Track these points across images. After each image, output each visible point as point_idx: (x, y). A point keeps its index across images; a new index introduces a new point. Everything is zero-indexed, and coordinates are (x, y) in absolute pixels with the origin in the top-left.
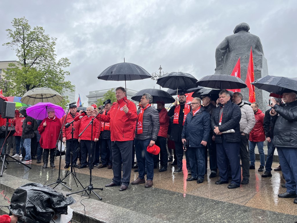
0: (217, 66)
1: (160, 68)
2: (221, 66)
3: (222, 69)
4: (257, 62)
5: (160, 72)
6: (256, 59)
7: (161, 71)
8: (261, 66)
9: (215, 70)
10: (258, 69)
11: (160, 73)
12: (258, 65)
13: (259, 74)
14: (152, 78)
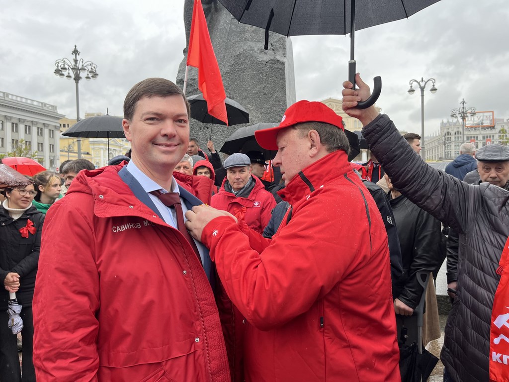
1: (76, 52)
5: (76, 61)
6: (274, 35)
8: (283, 52)
10: (278, 57)
11: (76, 63)
12: (277, 49)
13: (281, 69)
14: (57, 71)
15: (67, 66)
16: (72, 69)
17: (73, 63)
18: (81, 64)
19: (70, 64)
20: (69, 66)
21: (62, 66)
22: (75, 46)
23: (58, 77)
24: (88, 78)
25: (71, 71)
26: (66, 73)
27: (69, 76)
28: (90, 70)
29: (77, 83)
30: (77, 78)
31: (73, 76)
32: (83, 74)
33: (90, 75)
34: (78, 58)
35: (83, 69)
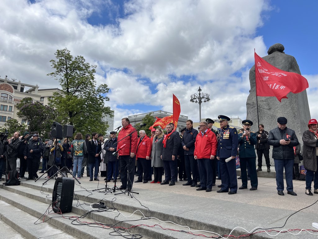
0: (251, 87)
1: (200, 90)
2: (255, 87)
9: (250, 91)
11: (200, 95)
14: (192, 100)
15: (196, 97)
16: (198, 98)
17: (198, 95)
18: (202, 95)
19: (197, 96)
20: (197, 97)
21: (194, 97)
22: (200, 87)
23: (192, 103)
24: (205, 101)
25: (197, 99)
26: (195, 100)
27: (196, 102)
28: (206, 97)
29: (200, 105)
30: (200, 102)
31: (198, 102)
32: (203, 100)
33: (206, 100)
34: (201, 92)
35: (203, 98)
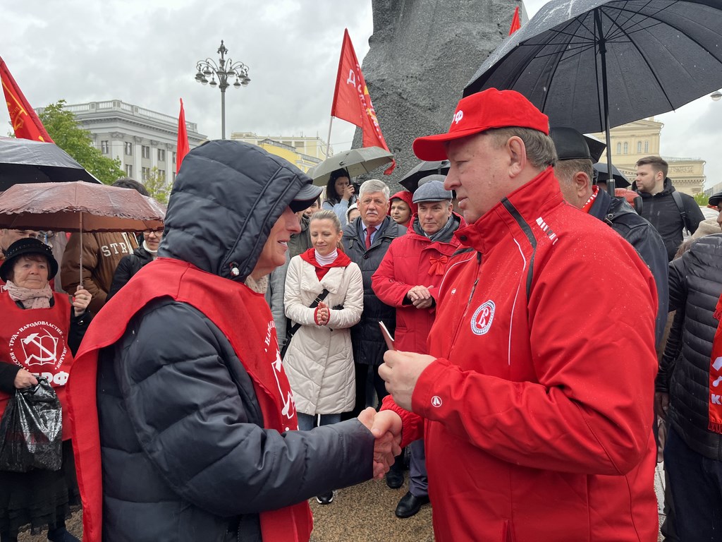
0: (375, 26)
1: (222, 50)
2: (389, 27)
3: (391, 39)
4: (506, 21)
5: (222, 62)
6: (504, 10)
7: (226, 57)
9: (370, 41)
11: (223, 65)
12: (507, 32)
14: (199, 77)
15: (211, 70)
16: (217, 73)
17: (219, 65)
20: (214, 69)
21: (205, 69)
22: (222, 42)
24: (237, 84)
27: (213, 83)
28: (240, 73)
29: (223, 91)
30: (224, 86)
31: (219, 83)
32: (231, 80)
33: (240, 81)
35: (231, 73)
